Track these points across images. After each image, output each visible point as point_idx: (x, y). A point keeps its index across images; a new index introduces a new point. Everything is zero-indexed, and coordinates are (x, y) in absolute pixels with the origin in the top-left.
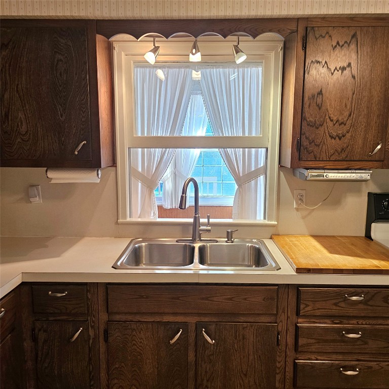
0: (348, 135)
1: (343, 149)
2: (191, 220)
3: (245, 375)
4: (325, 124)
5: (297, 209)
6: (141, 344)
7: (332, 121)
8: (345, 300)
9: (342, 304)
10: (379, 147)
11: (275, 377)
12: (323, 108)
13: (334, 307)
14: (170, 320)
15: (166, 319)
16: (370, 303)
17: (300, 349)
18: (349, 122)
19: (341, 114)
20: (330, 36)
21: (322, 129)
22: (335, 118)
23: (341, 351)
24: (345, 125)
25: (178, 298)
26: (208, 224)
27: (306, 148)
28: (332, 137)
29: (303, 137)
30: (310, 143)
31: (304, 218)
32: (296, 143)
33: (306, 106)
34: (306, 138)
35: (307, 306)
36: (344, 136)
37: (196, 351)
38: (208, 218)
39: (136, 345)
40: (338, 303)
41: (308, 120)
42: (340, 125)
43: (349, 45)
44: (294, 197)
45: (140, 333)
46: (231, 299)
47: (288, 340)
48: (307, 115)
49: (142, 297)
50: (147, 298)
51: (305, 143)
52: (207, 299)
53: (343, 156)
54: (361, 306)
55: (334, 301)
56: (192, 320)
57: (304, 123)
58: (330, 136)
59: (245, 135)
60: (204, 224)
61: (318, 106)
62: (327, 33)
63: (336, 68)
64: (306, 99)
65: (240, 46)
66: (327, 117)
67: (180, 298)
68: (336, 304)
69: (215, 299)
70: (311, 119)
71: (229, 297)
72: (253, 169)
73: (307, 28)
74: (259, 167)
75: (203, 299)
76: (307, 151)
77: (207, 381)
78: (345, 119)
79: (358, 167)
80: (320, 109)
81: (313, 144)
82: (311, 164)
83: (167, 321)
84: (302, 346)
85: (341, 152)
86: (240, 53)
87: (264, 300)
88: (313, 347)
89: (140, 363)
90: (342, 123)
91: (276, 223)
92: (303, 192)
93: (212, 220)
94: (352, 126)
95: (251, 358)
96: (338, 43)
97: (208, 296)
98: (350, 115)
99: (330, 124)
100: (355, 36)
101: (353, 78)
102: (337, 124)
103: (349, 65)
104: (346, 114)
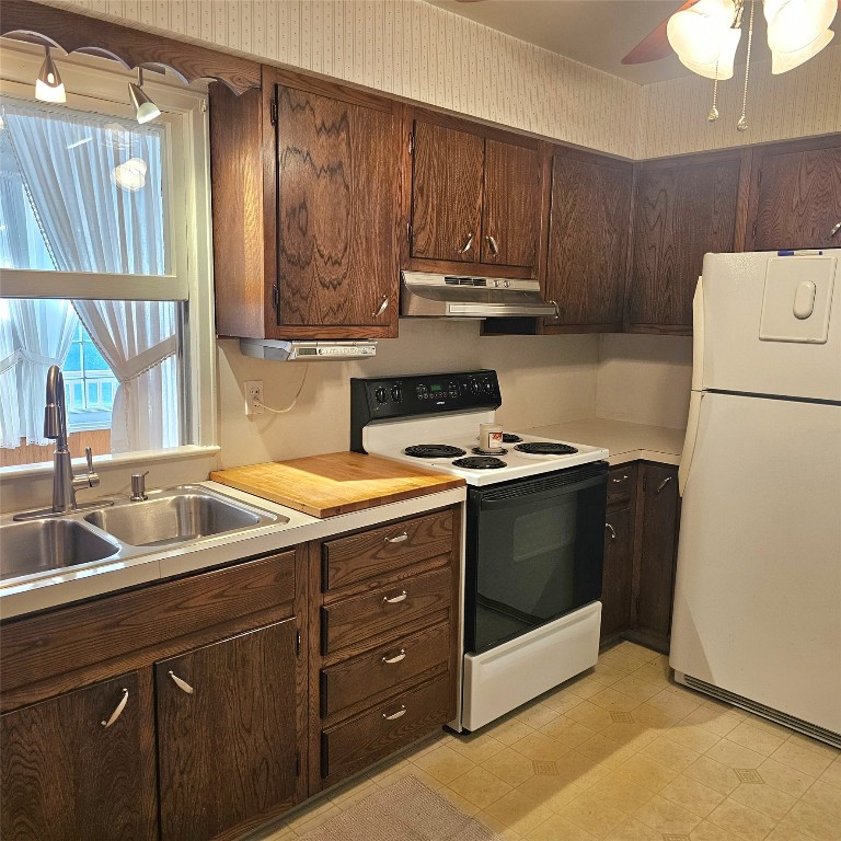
0: (345, 282)
1: (339, 306)
2: (50, 465)
3: (249, 731)
4: (314, 263)
5: (250, 417)
6: (34, 756)
7: (322, 256)
8: (386, 545)
9: (382, 554)
10: (385, 305)
11: (295, 712)
12: (310, 233)
13: (373, 562)
14: (99, 678)
15: (89, 678)
16: (413, 542)
17: (330, 648)
18: (344, 261)
19: (334, 246)
20: (312, 109)
21: (309, 269)
22: (326, 253)
24: (340, 264)
25: (118, 624)
26: (90, 468)
27: (289, 303)
28: (324, 285)
29: (283, 282)
30: (294, 294)
31: (262, 432)
32: (271, 292)
33: (284, 226)
34: (288, 285)
35: (338, 570)
36: (339, 284)
37: (156, 723)
38: (89, 454)
39: (20, 763)
40: (377, 553)
41: (289, 252)
42: (333, 264)
43: (338, 131)
44: (244, 394)
45: (29, 730)
46: (220, 595)
47: (311, 641)
48: (286, 243)
49: (34, 645)
50: (46, 642)
51: (287, 294)
52: (177, 607)
53: (341, 317)
54: (404, 550)
55: (370, 553)
56: (145, 662)
57: (283, 259)
58: (321, 283)
59: (141, 272)
60: (82, 470)
61: (301, 229)
62: (308, 102)
63: (323, 167)
64: (283, 215)
65: (146, 88)
66: (316, 250)
67: (123, 623)
68: (374, 557)
69: (192, 603)
70: (293, 252)
71: (216, 591)
72: (150, 345)
73: (276, 86)
74: (162, 339)
75: (169, 610)
76: (290, 309)
77: (182, 773)
78: (340, 256)
80: (304, 235)
81: (298, 296)
82: (296, 332)
83: (91, 681)
84: (334, 642)
85: (338, 310)
86: (147, 105)
87: (275, 580)
88: (347, 638)
89: (33, 800)
90: (336, 262)
91: (218, 447)
92: (259, 385)
93: (96, 459)
94: (349, 267)
95: (257, 694)
96: (323, 124)
97: (179, 601)
98: (346, 248)
99: (321, 262)
100: (344, 117)
101: (347, 187)
102: (330, 263)
103: (340, 165)
104: (341, 246)
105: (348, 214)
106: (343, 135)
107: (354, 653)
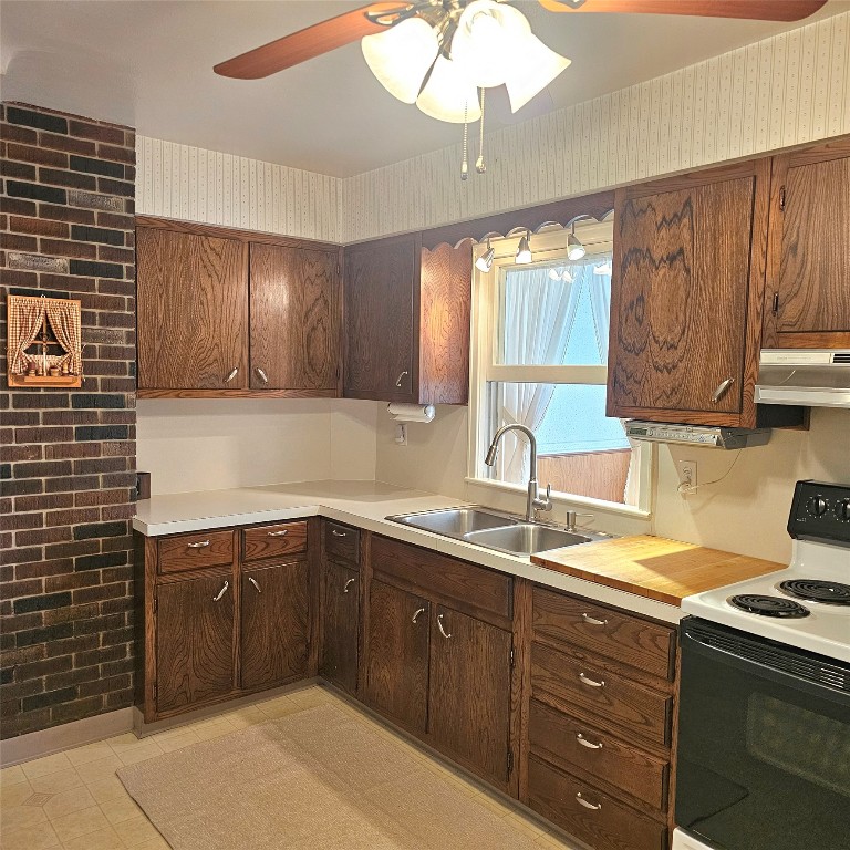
0: (681, 366)
1: (673, 390)
4: (648, 348)
7: (657, 342)
8: (584, 621)
12: (646, 322)
18: (682, 345)
19: (671, 331)
20: (654, 209)
21: (643, 355)
22: (661, 339)
23: (583, 706)
24: (676, 348)
26: (547, 497)
27: (623, 386)
28: (657, 369)
29: (618, 368)
30: (628, 378)
31: (694, 512)
34: (623, 371)
35: (541, 616)
36: (674, 367)
40: (575, 622)
41: (625, 342)
42: (669, 349)
43: (680, 219)
47: (525, 665)
51: (622, 378)
53: (674, 401)
54: (604, 638)
55: (572, 619)
56: (435, 601)
57: (620, 349)
58: (655, 367)
61: (637, 319)
62: (650, 205)
63: (662, 258)
64: (622, 309)
66: (651, 337)
70: (629, 341)
78: (677, 340)
79: (699, 422)
80: (640, 325)
81: (632, 379)
85: (671, 394)
90: (672, 346)
94: (687, 350)
96: (664, 218)
98: (683, 333)
99: (655, 347)
100: (688, 203)
101: (688, 271)
102: (665, 348)
103: (681, 251)
104: (678, 330)
105: (687, 297)
106: (686, 221)
107: (559, 707)
